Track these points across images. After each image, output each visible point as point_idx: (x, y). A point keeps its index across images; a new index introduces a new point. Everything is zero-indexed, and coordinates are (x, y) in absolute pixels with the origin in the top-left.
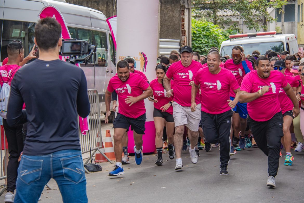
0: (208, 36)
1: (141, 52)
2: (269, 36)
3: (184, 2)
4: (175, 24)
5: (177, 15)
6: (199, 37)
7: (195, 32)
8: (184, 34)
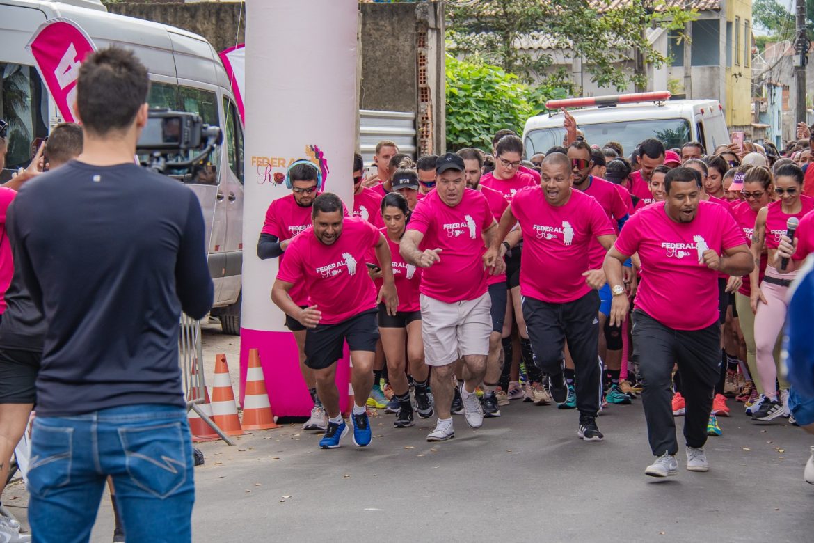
0: (490, 102)
1: (311, 146)
2: (651, 103)
3: (425, 12)
4: (401, 71)
5: (407, 46)
6: (465, 105)
7: (455, 91)
8: (425, 99)
